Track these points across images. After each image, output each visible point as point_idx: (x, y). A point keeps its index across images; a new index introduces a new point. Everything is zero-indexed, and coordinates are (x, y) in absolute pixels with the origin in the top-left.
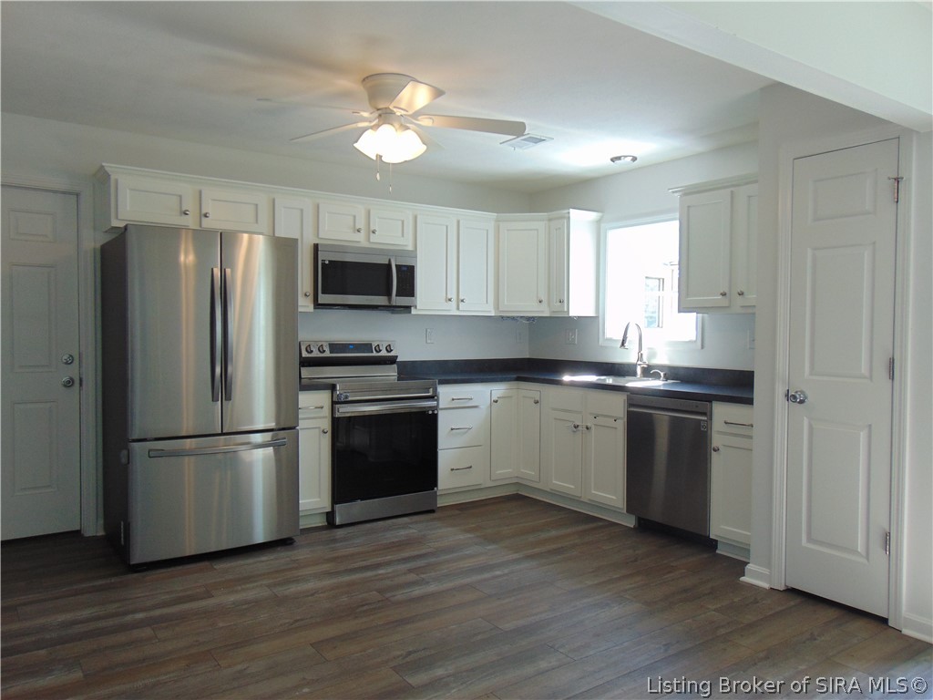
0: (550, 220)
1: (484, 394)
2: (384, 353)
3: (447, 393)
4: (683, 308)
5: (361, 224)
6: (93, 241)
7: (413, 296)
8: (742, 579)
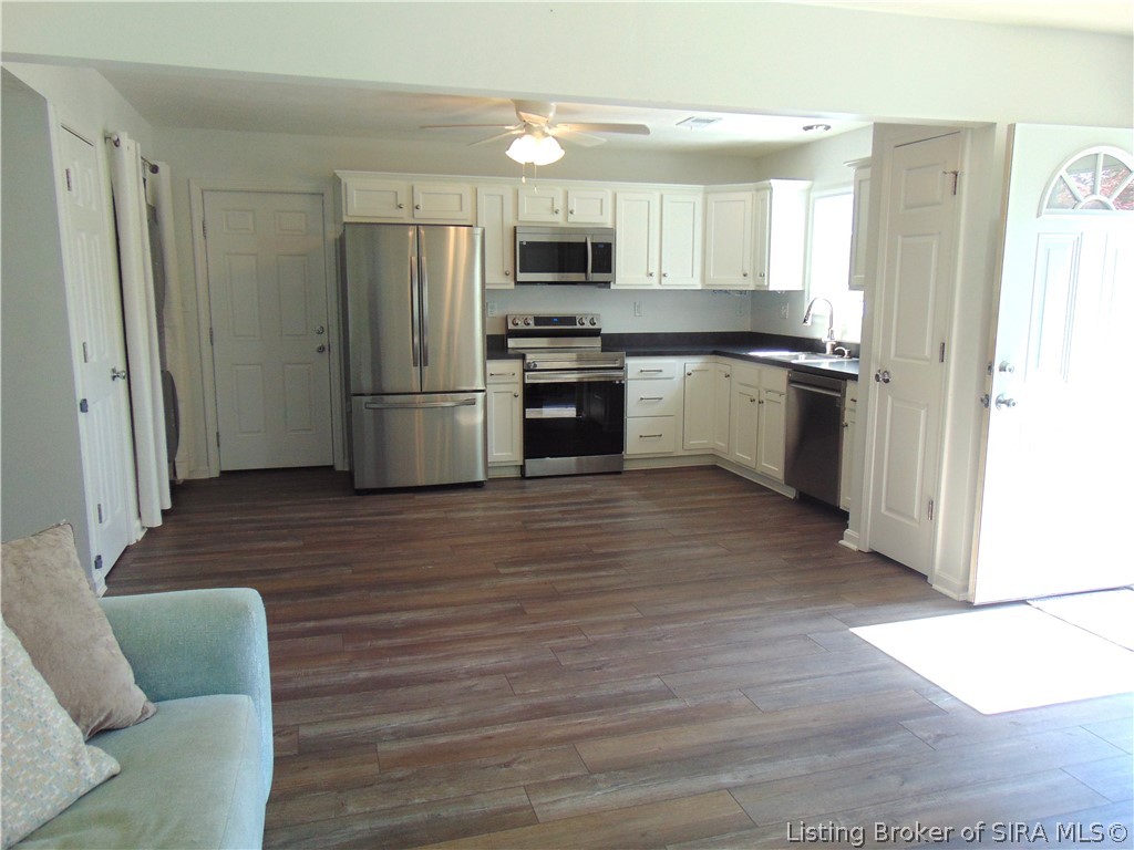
0: (758, 190)
1: (674, 367)
2: (587, 326)
3: (634, 365)
4: (853, 287)
5: (559, 205)
6: (332, 233)
7: (610, 272)
8: (841, 542)
